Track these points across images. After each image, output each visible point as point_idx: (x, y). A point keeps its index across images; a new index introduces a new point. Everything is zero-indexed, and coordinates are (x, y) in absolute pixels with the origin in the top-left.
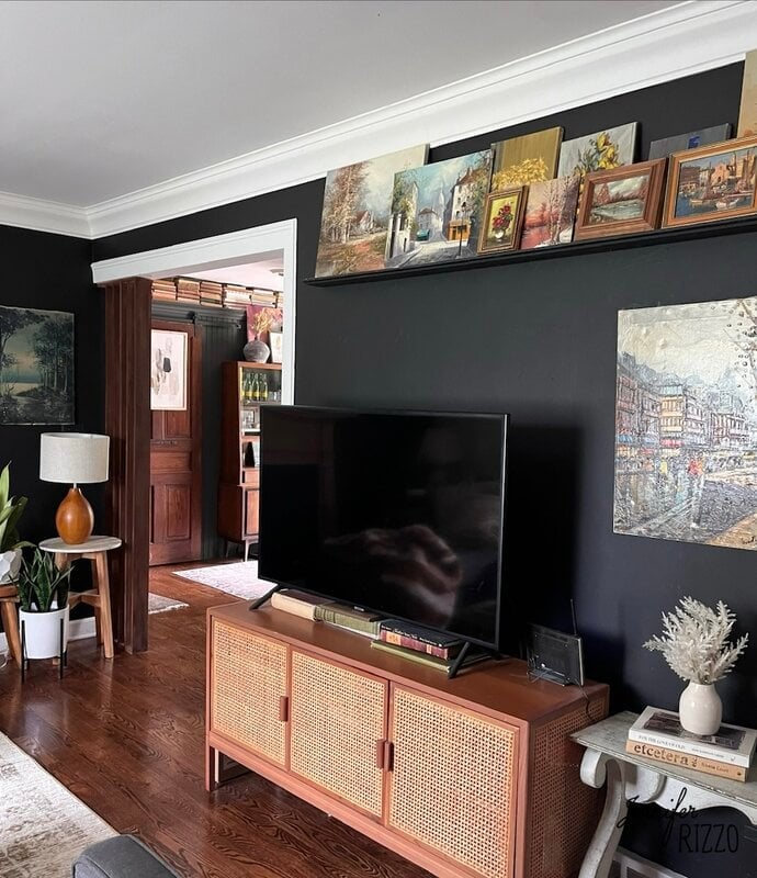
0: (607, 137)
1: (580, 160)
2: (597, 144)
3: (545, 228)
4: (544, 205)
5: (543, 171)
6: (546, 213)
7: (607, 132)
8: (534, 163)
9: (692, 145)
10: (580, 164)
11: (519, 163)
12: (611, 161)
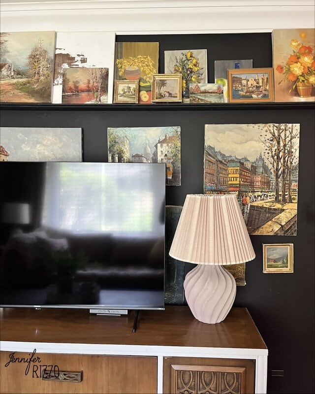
0: (192, 54)
1: (177, 62)
2: (186, 56)
3: (90, 93)
4: (89, 81)
5: (151, 64)
6: (90, 85)
7: (191, 51)
8: (145, 58)
9: (237, 67)
10: (178, 64)
11: (135, 56)
12: (195, 65)
